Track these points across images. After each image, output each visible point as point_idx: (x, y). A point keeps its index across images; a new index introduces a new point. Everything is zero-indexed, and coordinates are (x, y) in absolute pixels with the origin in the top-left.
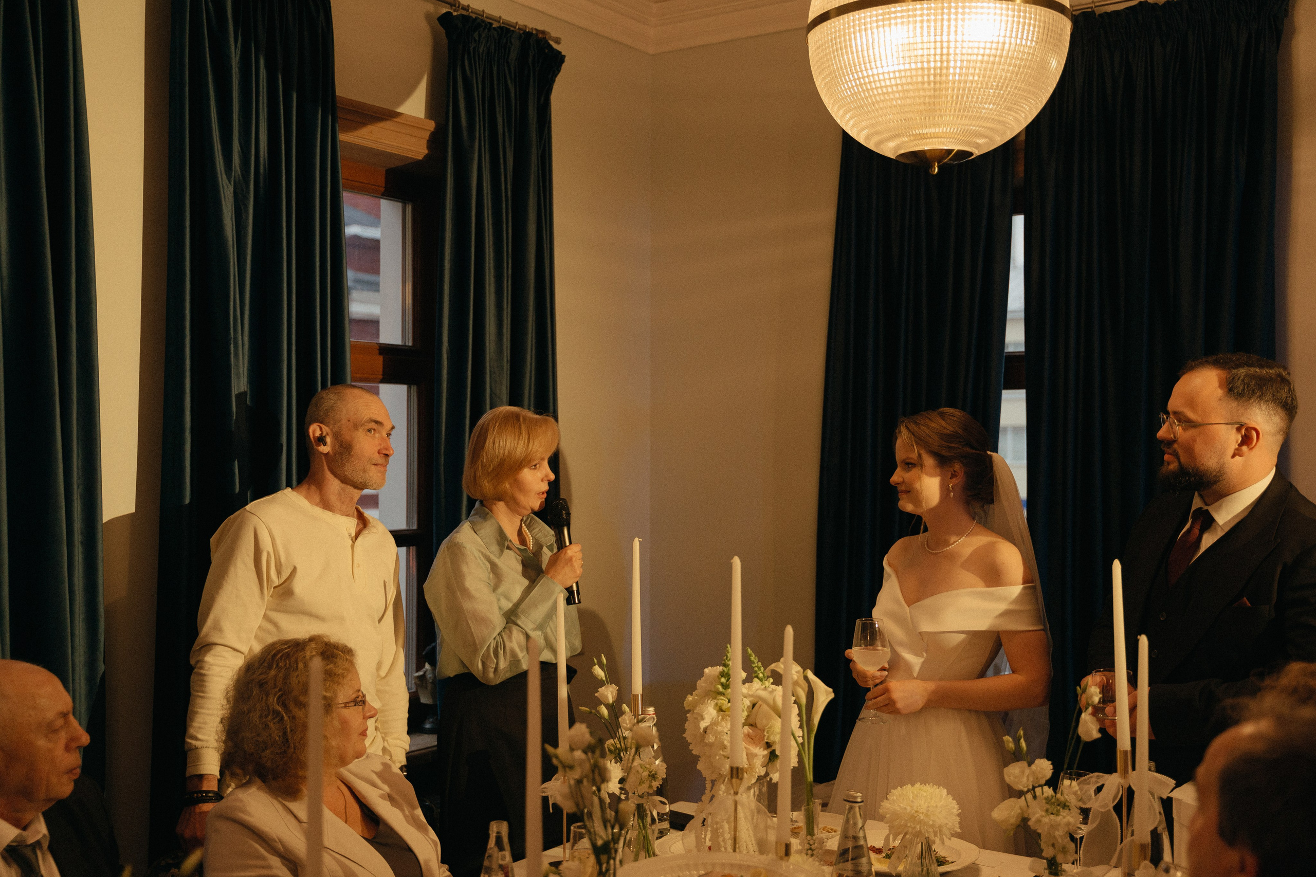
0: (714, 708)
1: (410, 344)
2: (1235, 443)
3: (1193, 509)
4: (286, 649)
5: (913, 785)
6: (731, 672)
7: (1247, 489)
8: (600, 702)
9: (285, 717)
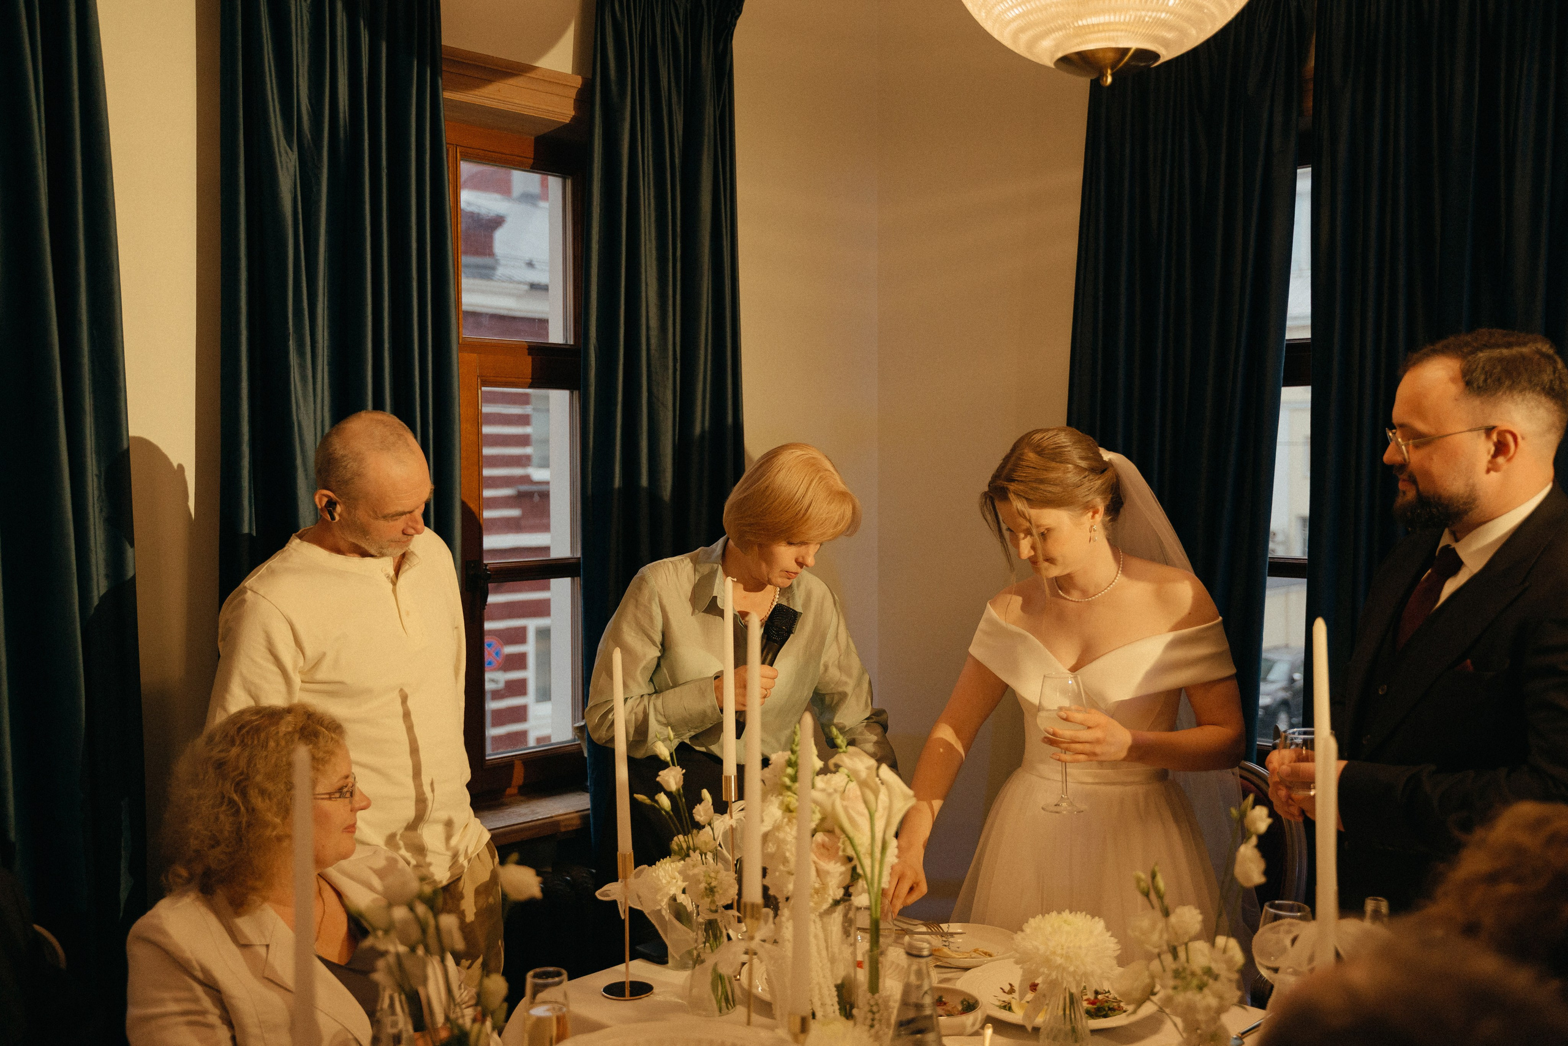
0: (779, 808)
1: (572, 343)
2: (1486, 454)
3: (1441, 545)
4: (256, 720)
5: (1059, 913)
6: (800, 761)
7: (1504, 517)
8: (660, 788)
9: (242, 808)
